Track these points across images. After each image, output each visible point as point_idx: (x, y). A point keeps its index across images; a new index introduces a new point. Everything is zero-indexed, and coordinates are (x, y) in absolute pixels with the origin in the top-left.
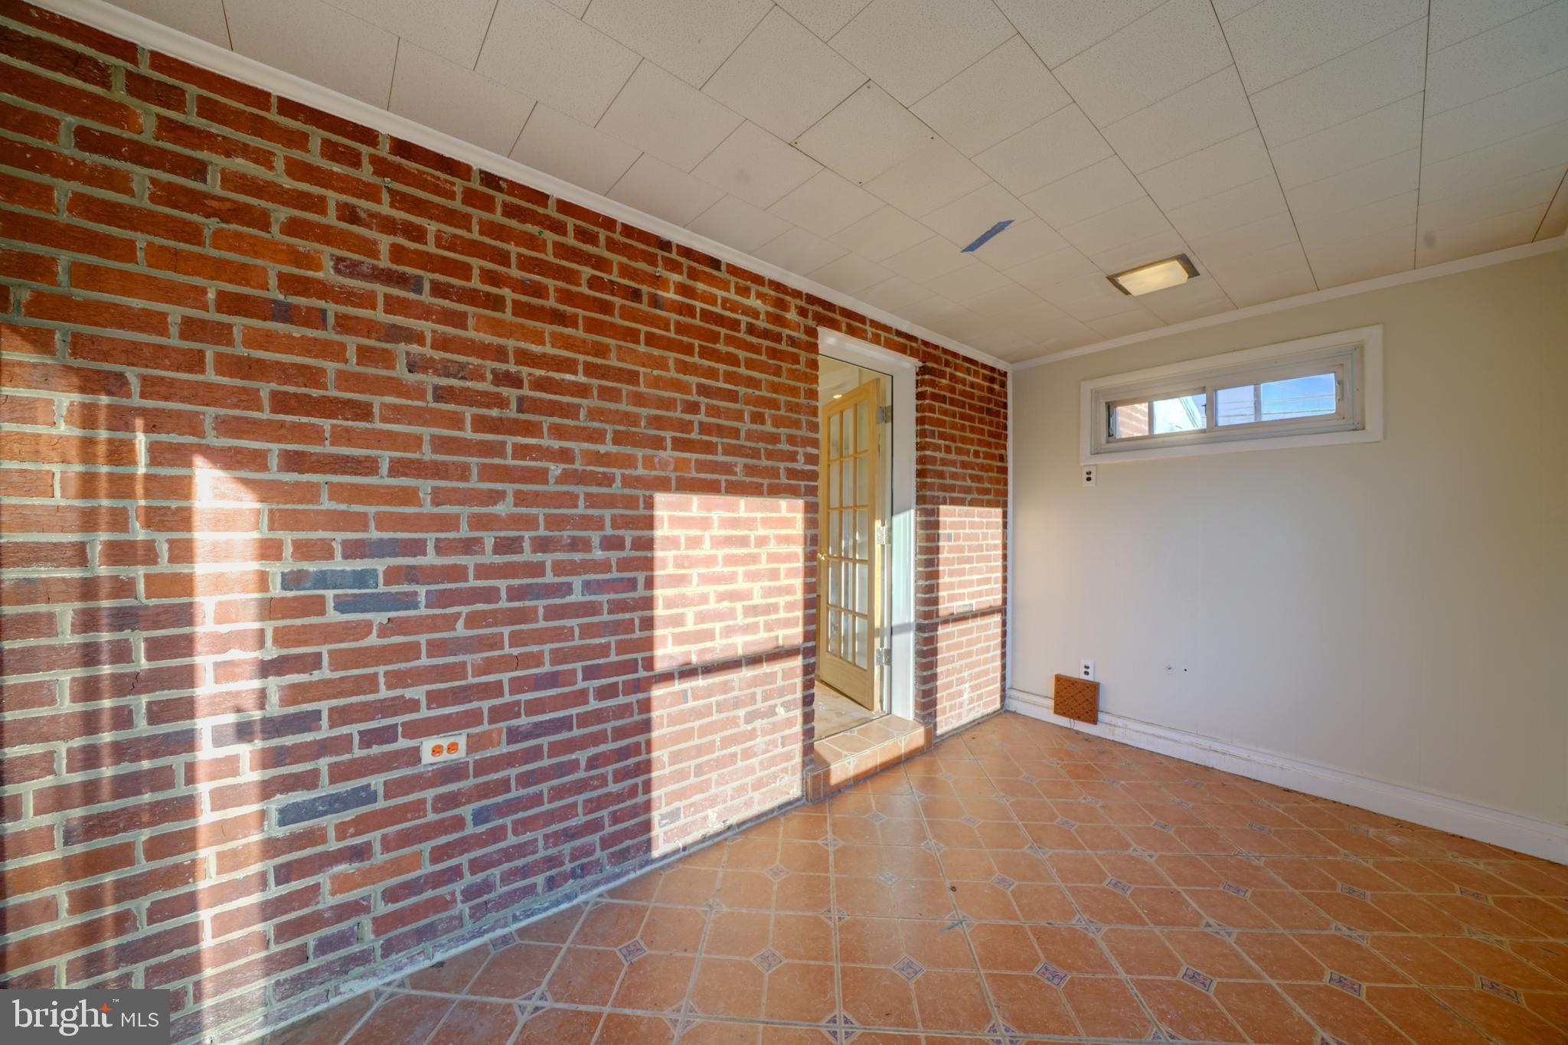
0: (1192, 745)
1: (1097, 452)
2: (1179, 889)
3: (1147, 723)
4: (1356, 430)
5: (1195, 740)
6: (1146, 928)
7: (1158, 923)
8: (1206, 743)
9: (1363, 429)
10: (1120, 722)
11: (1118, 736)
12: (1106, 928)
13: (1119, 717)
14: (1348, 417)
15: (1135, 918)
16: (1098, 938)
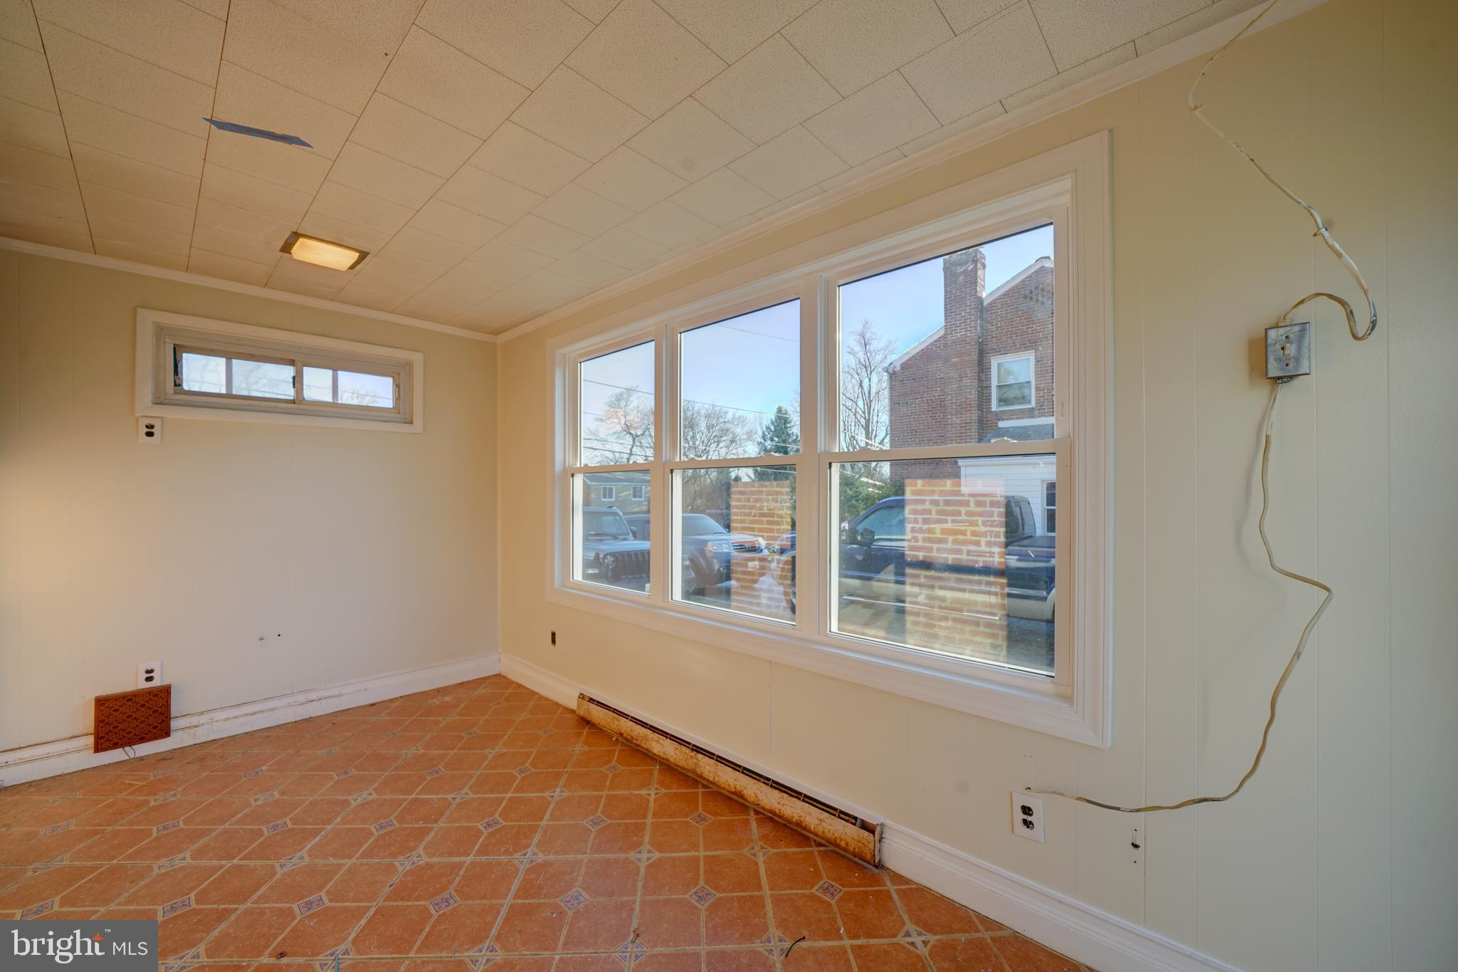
0: (289, 705)
1: (159, 401)
2: (413, 796)
3: (238, 705)
4: (406, 423)
5: (291, 700)
6: (435, 830)
7: (436, 821)
8: (301, 698)
9: (412, 423)
10: (203, 719)
11: (202, 736)
12: (420, 850)
13: (202, 713)
14: (402, 412)
15: (423, 832)
16: (425, 859)
